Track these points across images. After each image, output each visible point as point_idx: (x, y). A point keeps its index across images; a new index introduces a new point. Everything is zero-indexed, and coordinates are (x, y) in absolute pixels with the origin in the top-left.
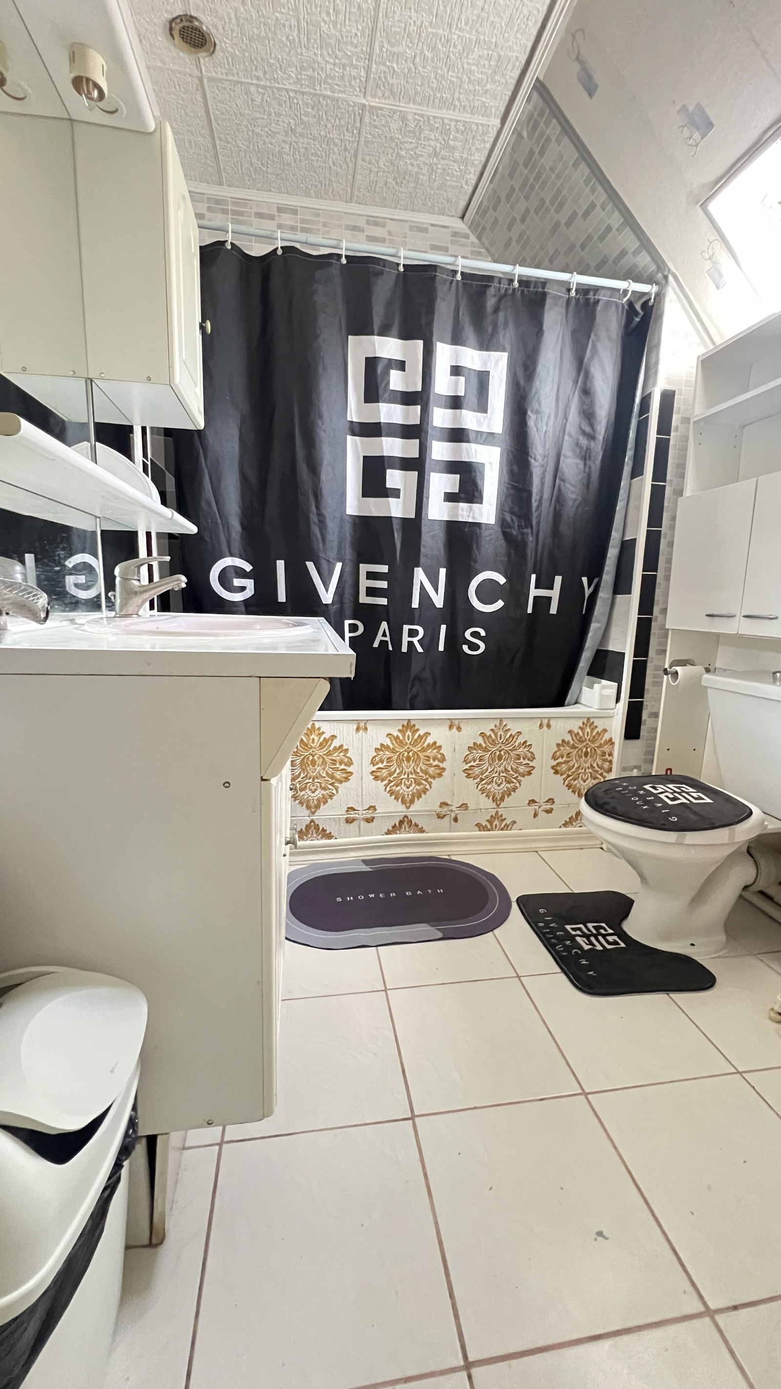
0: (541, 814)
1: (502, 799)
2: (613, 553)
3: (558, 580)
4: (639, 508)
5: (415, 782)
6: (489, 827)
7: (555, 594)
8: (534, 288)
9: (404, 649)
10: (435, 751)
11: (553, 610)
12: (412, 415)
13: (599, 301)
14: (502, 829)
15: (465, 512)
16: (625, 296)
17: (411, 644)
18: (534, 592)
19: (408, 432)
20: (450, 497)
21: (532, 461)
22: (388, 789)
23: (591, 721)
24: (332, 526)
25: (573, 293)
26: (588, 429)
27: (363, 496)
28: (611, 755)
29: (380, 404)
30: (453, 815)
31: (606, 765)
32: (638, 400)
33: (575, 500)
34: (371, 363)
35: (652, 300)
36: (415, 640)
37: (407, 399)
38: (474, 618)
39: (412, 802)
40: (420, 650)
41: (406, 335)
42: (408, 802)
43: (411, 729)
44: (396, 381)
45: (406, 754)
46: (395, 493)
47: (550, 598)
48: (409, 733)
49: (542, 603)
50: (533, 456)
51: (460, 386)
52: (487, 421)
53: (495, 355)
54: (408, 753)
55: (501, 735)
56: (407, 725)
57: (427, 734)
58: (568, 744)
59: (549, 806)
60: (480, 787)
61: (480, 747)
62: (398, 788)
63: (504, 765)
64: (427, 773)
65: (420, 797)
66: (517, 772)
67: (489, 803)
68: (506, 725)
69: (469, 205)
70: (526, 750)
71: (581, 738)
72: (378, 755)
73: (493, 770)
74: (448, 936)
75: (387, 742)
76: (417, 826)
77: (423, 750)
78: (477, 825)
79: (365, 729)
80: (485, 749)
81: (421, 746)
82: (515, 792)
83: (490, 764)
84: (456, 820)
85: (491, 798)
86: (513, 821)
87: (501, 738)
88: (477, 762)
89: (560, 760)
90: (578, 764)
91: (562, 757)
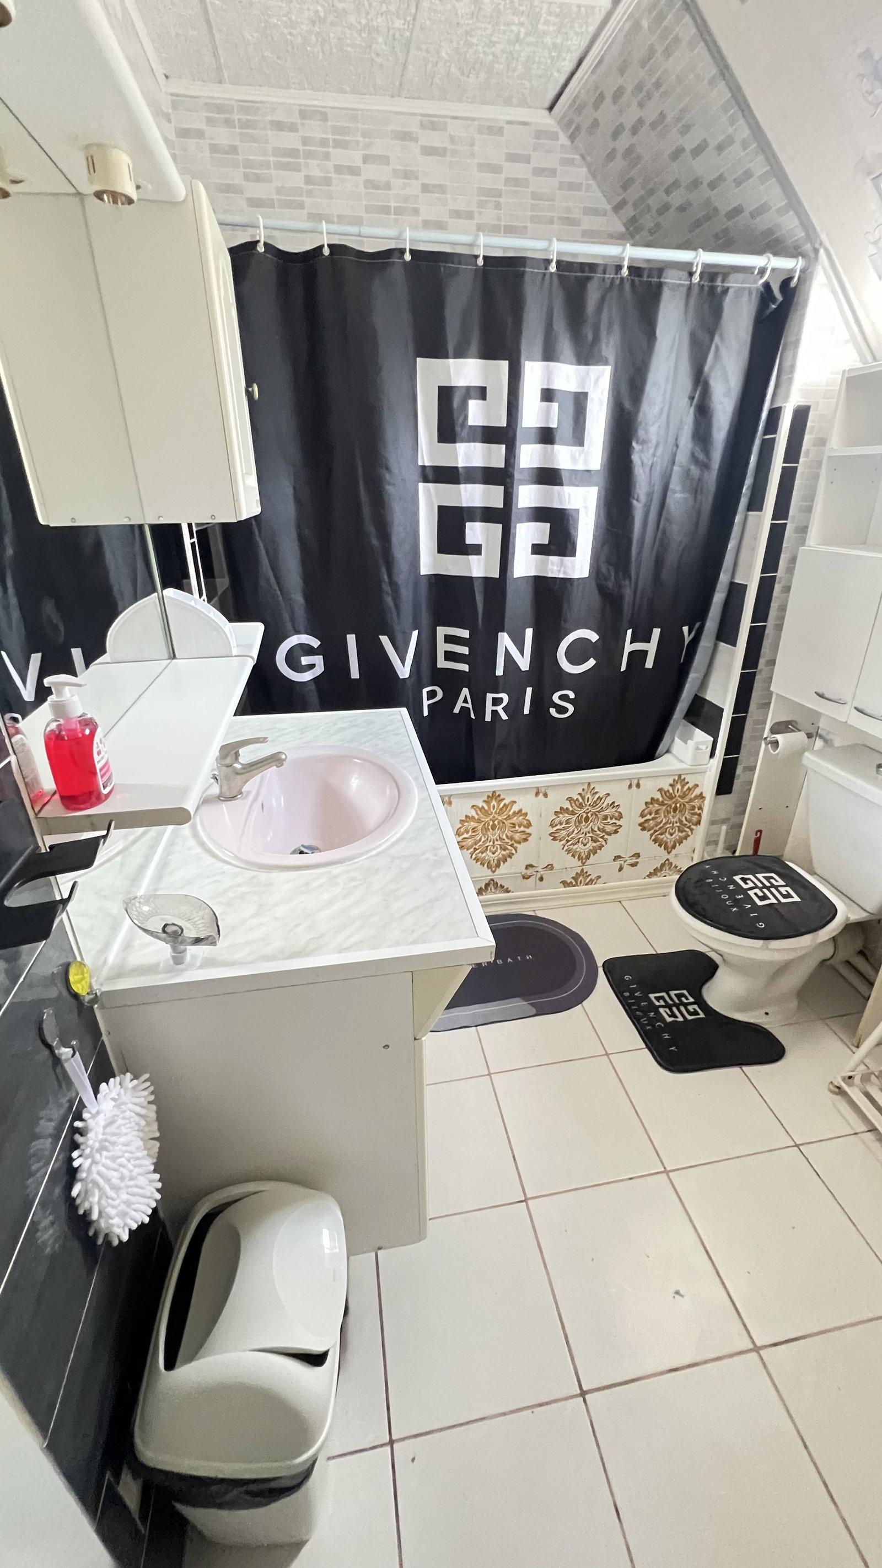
0: (626, 868)
1: (588, 857)
2: (719, 597)
3: (656, 632)
4: (754, 549)
5: (501, 848)
6: (574, 883)
7: (651, 647)
8: (649, 277)
9: (488, 718)
10: (521, 818)
11: (649, 664)
12: (495, 456)
13: (728, 288)
14: (586, 884)
15: (555, 567)
16: (761, 277)
17: (495, 713)
18: (629, 647)
19: (490, 476)
20: (538, 549)
21: (635, 502)
22: (474, 856)
23: (682, 778)
24: (406, 593)
25: (696, 278)
26: (701, 456)
27: (439, 551)
28: (700, 808)
29: (458, 445)
30: (539, 876)
31: (695, 818)
32: (764, 415)
33: (681, 542)
34: (445, 394)
35: (795, 280)
36: (499, 709)
37: (490, 435)
38: (562, 680)
39: (498, 866)
40: (504, 717)
41: (488, 353)
42: (494, 867)
43: (496, 799)
44: (476, 413)
45: (491, 823)
46: (476, 550)
47: (647, 652)
48: (494, 803)
49: (638, 657)
50: (636, 497)
51: (554, 416)
52: (583, 456)
53: (595, 370)
54: (493, 822)
55: (588, 798)
56: (493, 796)
57: (513, 803)
58: (657, 801)
59: (634, 860)
60: (566, 848)
61: (566, 811)
62: (484, 855)
63: (590, 826)
64: (512, 839)
65: (505, 862)
66: (603, 831)
67: (574, 862)
68: (593, 788)
69: (560, 96)
70: (613, 810)
71: (670, 794)
72: (463, 826)
73: (579, 831)
74: (540, 1011)
75: (472, 813)
76: (503, 887)
77: (509, 818)
78: (561, 882)
79: (450, 803)
80: (572, 813)
81: (506, 815)
82: (601, 849)
83: (576, 826)
84: (541, 879)
85: (576, 857)
86: (598, 876)
87: (588, 801)
88: (563, 825)
89: (648, 817)
90: (666, 819)
91: (650, 814)
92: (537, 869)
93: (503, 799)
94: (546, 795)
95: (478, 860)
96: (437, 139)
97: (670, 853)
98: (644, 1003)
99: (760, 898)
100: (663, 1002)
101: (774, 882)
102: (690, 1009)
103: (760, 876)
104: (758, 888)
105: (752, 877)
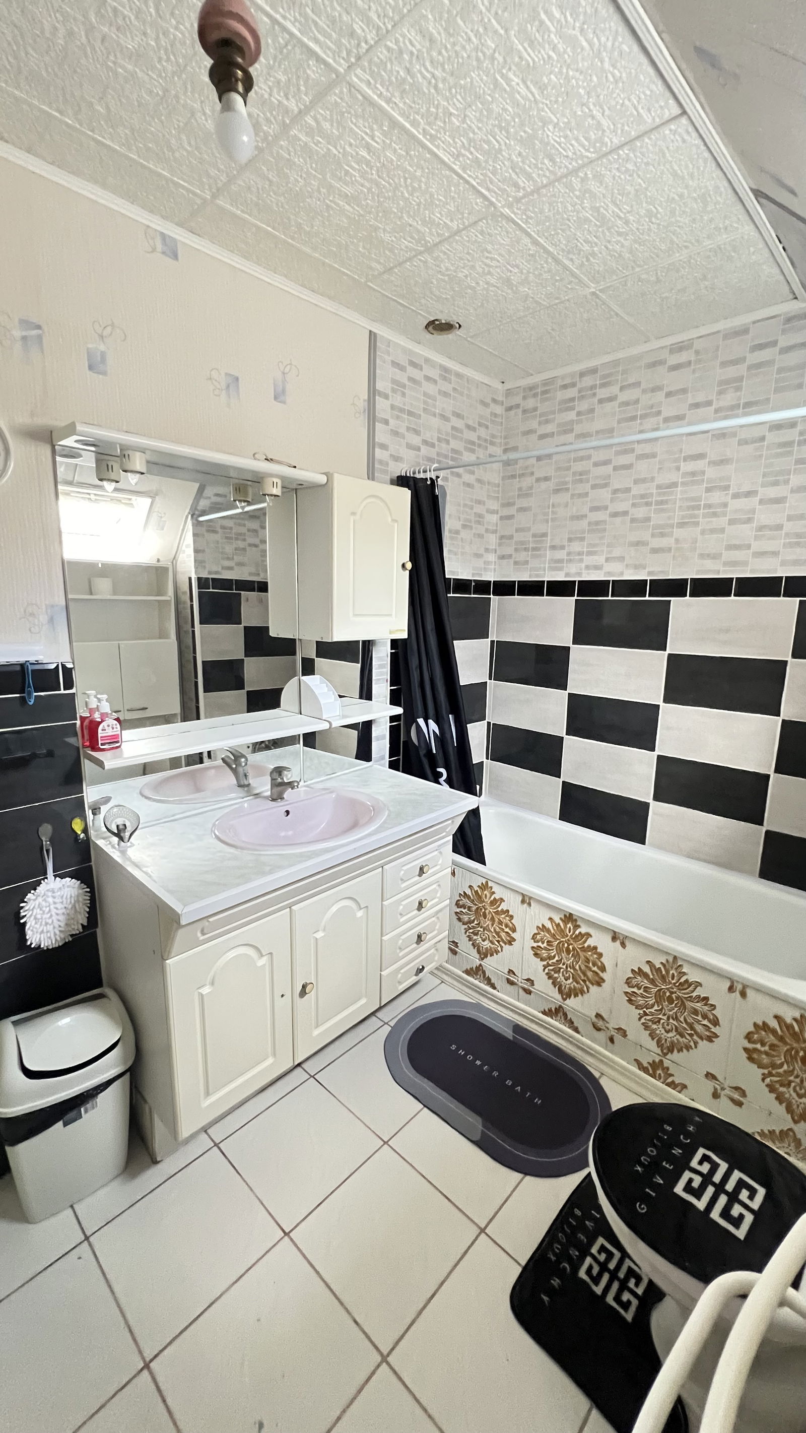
0: (724, 1099)
1: (670, 1050)
5: (573, 977)
10: (595, 956)
14: (668, 1085)
22: (546, 971)
30: (610, 1035)
39: (568, 996)
43: (572, 922)
45: (566, 945)
48: (570, 925)
54: (569, 945)
55: (673, 975)
56: (569, 918)
57: (589, 935)
58: (774, 1032)
59: (736, 1096)
60: (643, 1020)
61: (646, 975)
62: (556, 975)
63: (675, 1011)
64: (585, 974)
65: (576, 995)
66: (692, 1028)
67: (652, 1045)
68: (680, 966)
69: (791, 288)
70: (706, 1008)
71: (795, 1033)
72: (539, 934)
73: (661, 1010)
74: (482, 1144)
75: (548, 925)
76: (573, 1023)
77: (583, 949)
78: (636, 1060)
79: (529, 904)
80: (652, 982)
81: (580, 944)
82: (688, 1051)
83: (657, 1001)
84: (612, 1040)
85: (655, 1040)
86: (683, 1084)
87: (673, 979)
88: (641, 991)
89: (758, 1046)
90: (788, 1067)
91: (763, 1044)
92: (607, 1025)
93: (579, 926)
94: (623, 945)
95: (550, 977)
96: (683, 357)
97: (795, 1122)
98: (582, 1237)
99: (688, 1188)
100: (602, 1257)
101: (744, 1195)
102: (626, 1296)
103: (737, 1175)
104: (707, 1179)
105: (724, 1166)
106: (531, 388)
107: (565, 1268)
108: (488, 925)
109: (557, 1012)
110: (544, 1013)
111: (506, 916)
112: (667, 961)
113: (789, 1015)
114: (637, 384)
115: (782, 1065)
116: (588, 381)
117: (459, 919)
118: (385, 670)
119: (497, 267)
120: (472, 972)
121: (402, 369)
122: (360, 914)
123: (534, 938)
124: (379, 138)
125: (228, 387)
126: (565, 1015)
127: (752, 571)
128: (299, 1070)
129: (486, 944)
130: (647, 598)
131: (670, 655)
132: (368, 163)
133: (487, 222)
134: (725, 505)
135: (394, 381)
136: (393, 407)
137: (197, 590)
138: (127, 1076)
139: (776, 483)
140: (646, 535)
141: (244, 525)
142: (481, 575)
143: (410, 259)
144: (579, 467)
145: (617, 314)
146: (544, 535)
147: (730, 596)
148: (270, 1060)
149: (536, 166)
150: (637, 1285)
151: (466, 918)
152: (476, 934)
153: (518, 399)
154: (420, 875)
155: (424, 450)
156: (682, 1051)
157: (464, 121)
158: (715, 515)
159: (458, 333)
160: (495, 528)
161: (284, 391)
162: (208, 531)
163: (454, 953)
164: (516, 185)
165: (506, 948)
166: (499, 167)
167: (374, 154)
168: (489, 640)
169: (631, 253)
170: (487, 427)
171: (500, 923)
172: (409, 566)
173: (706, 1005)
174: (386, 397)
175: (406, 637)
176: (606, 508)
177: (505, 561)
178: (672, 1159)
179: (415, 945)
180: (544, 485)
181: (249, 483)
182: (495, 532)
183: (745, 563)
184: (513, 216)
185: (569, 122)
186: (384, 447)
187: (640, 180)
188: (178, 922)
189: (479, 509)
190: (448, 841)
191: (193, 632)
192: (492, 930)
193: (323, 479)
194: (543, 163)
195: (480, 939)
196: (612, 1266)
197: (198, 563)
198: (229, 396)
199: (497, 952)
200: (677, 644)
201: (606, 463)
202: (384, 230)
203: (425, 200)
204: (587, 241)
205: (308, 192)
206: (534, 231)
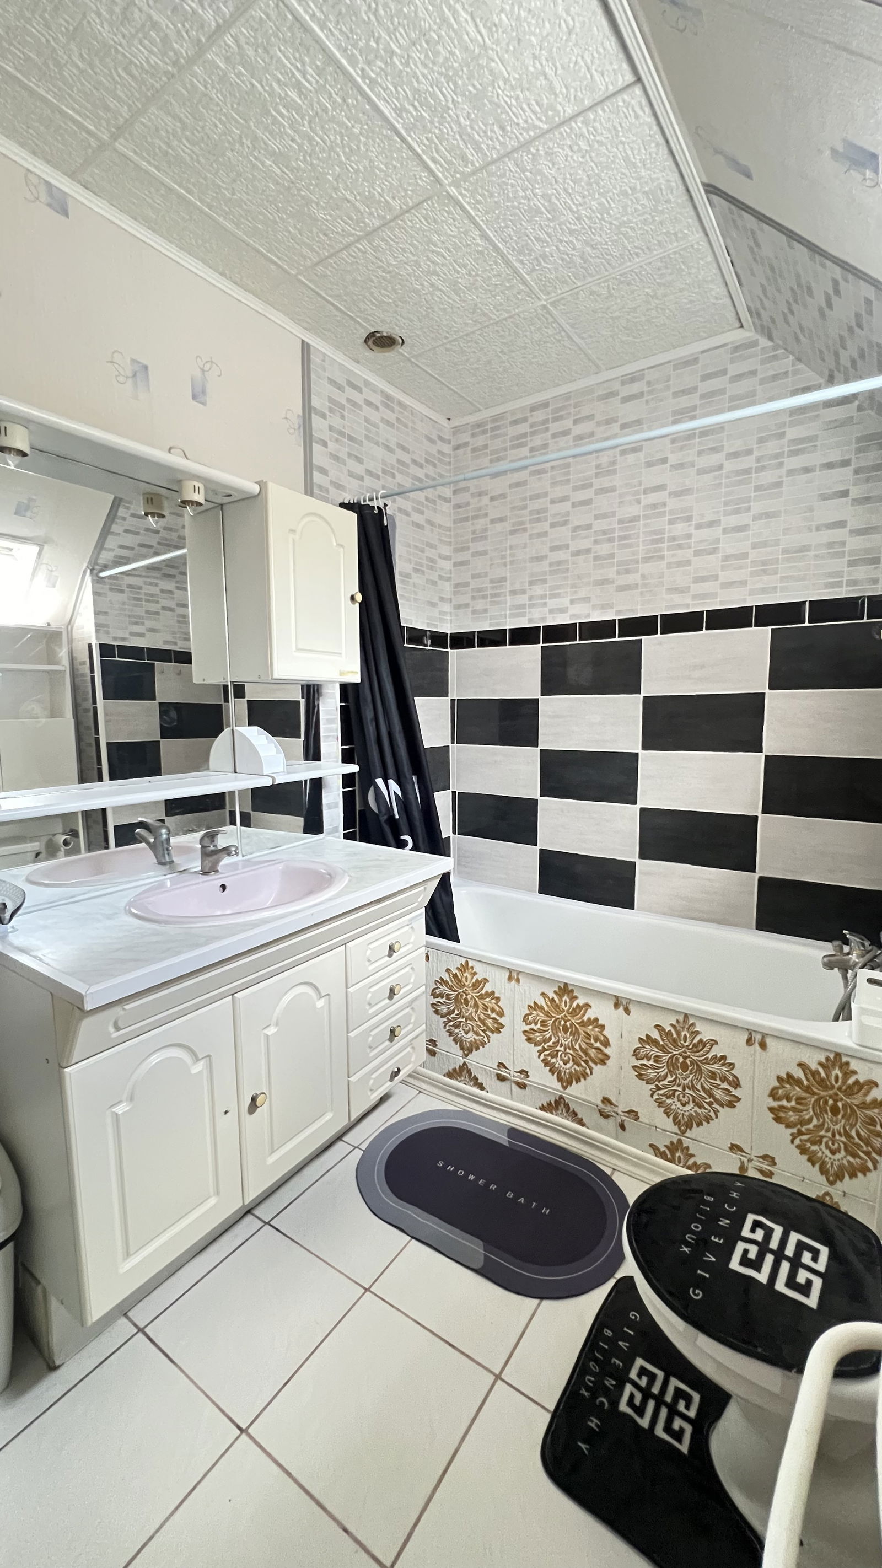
1: (689, 1126)
5: (573, 1060)
6: (671, 1156)
10: (597, 1030)
14: (688, 1168)
22: (542, 1057)
23: (844, 1060)
30: (619, 1120)
39: (570, 1082)
42: (566, 1081)
43: (568, 994)
45: (563, 1022)
48: (565, 998)
54: (566, 1022)
55: (685, 1036)
56: (565, 990)
57: (588, 1006)
58: (798, 1082)
59: (765, 1167)
60: (656, 1097)
61: (655, 1042)
62: (554, 1060)
63: (690, 1078)
64: (586, 1054)
65: (578, 1080)
66: (711, 1095)
67: (668, 1124)
68: (693, 1025)
69: (737, 314)
70: (724, 1068)
71: (823, 1080)
72: (531, 1014)
73: (675, 1080)
74: (487, 1272)
75: (541, 1002)
76: (576, 1114)
77: (583, 1024)
78: (651, 1145)
79: (518, 981)
80: (663, 1049)
81: (580, 1018)
82: (709, 1123)
83: (670, 1071)
84: (622, 1127)
85: (671, 1117)
86: (705, 1164)
87: (685, 1042)
88: (651, 1062)
89: (784, 1103)
90: (818, 1120)
91: (789, 1100)
92: (616, 1109)
93: (576, 998)
94: (627, 1011)
95: (546, 1063)
96: (635, 388)
97: (832, 1183)
98: (617, 1362)
99: (745, 1261)
100: (643, 1382)
101: (806, 1258)
102: (677, 1423)
103: (794, 1237)
104: (764, 1248)
105: (778, 1230)
106: (479, 426)
107: (602, 1403)
108: (471, 1013)
109: (558, 1105)
110: (542, 1108)
111: (492, 999)
112: (678, 1021)
113: (814, 1060)
114: (590, 417)
115: (810, 1120)
116: (539, 416)
117: (437, 1012)
118: (334, 726)
119: (443, 265)
120: (455, 1075)
121: (340, 388)
122: (320, 1004)
123: (525, 1019)
124: (312, 76)
125: (135, 375)
126: (567, 1106)
127: (721, 603)
128: (249, 1218)
129: (471, 1037)
130: (617, 639)
131: (645, 698)
132: (298, 109)
133: (433, 204)
134: (689, 536)
135: (331, 400)
136: (331, 428)
137: (99, 658)
138: (10, 1246)
139: (737, 512)
140: (611, 573)
141: (157, 585)
142: (436, 626)
143: (347, 247)
144: (536, 505)
145: (569, 337)
146: (504, 579)
147: (701, 630)
148: (213, 1201)
149: (485, 132)
150: (687, 1407)
151: (444, 1009)
152: (457, 1026)
153: (465, 437)
154: (390, 956)
155: (368, 481)
156: (702, 1125)
157: (407, 64)
158: (680, 547)
159: (400, 350)
160: (449, 576)
161: (204, 392)
162: (111, 589)
163: (432, 1053)
164: (464, 158)
165: (494, 1037)
166: (445, 130)
167: (306, 98)
168: (449, 699)
169: (582, 258)
170: (435, 465)
171: (486, 1008)
172: (359, 597)
173: (723, 1065)
174: (323, 416)
175: (359, 681)
176: (567, 546)
177: (461, 611)
178: (720, 1232)
179: (387, 1043)
180: (499, 527)
181: (163, 491)
182: (449, 579)
183: (714, 595)
184: (460, 198)
185: (520, 80)
186: (323, 471)
187: (592, 164)
188: (81, 1009)
189: (430, 553)
190: (421, 914)
191: (95, 710)
192: (476, 1019)
193: (256, 489)
194: (492, 131)
195: (462, 1032)
196: (656, 1390)
197: (98, 627)
198: (135, 385)
199: (483, 1044)
200: (652, 685)
201: (564, 499)
202: (317, 204)
203: (365, 168)
204: (538, 239)
205: (229, 142)
206: (482, 220)
